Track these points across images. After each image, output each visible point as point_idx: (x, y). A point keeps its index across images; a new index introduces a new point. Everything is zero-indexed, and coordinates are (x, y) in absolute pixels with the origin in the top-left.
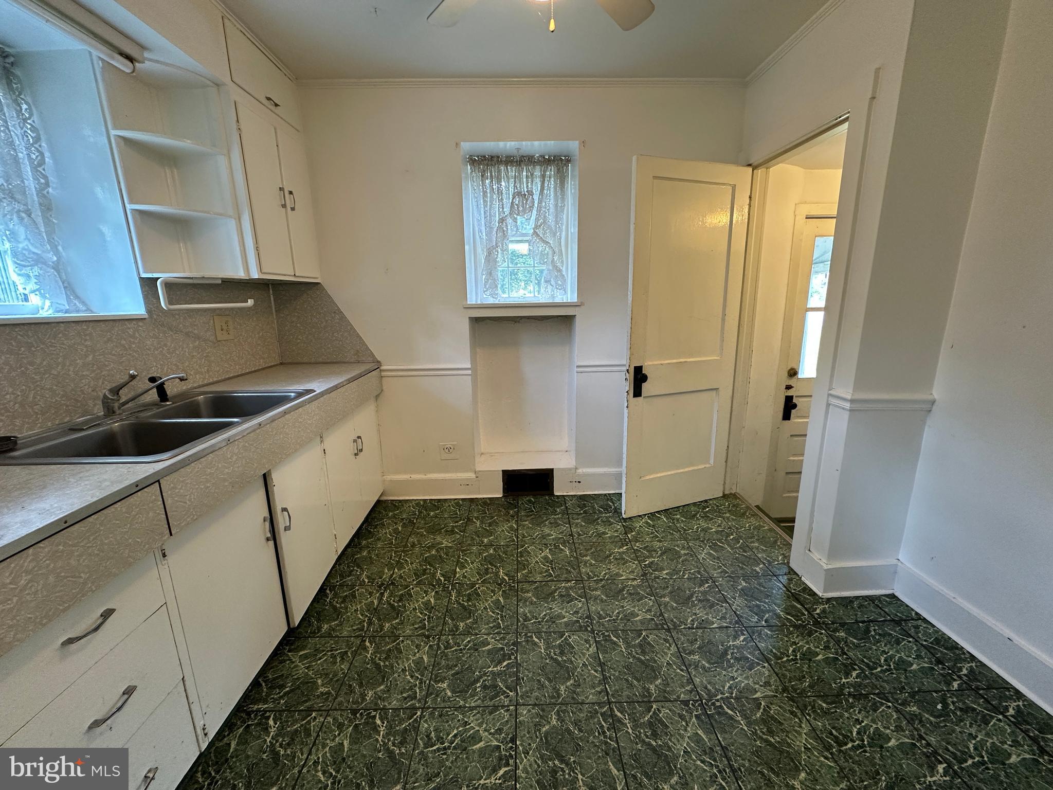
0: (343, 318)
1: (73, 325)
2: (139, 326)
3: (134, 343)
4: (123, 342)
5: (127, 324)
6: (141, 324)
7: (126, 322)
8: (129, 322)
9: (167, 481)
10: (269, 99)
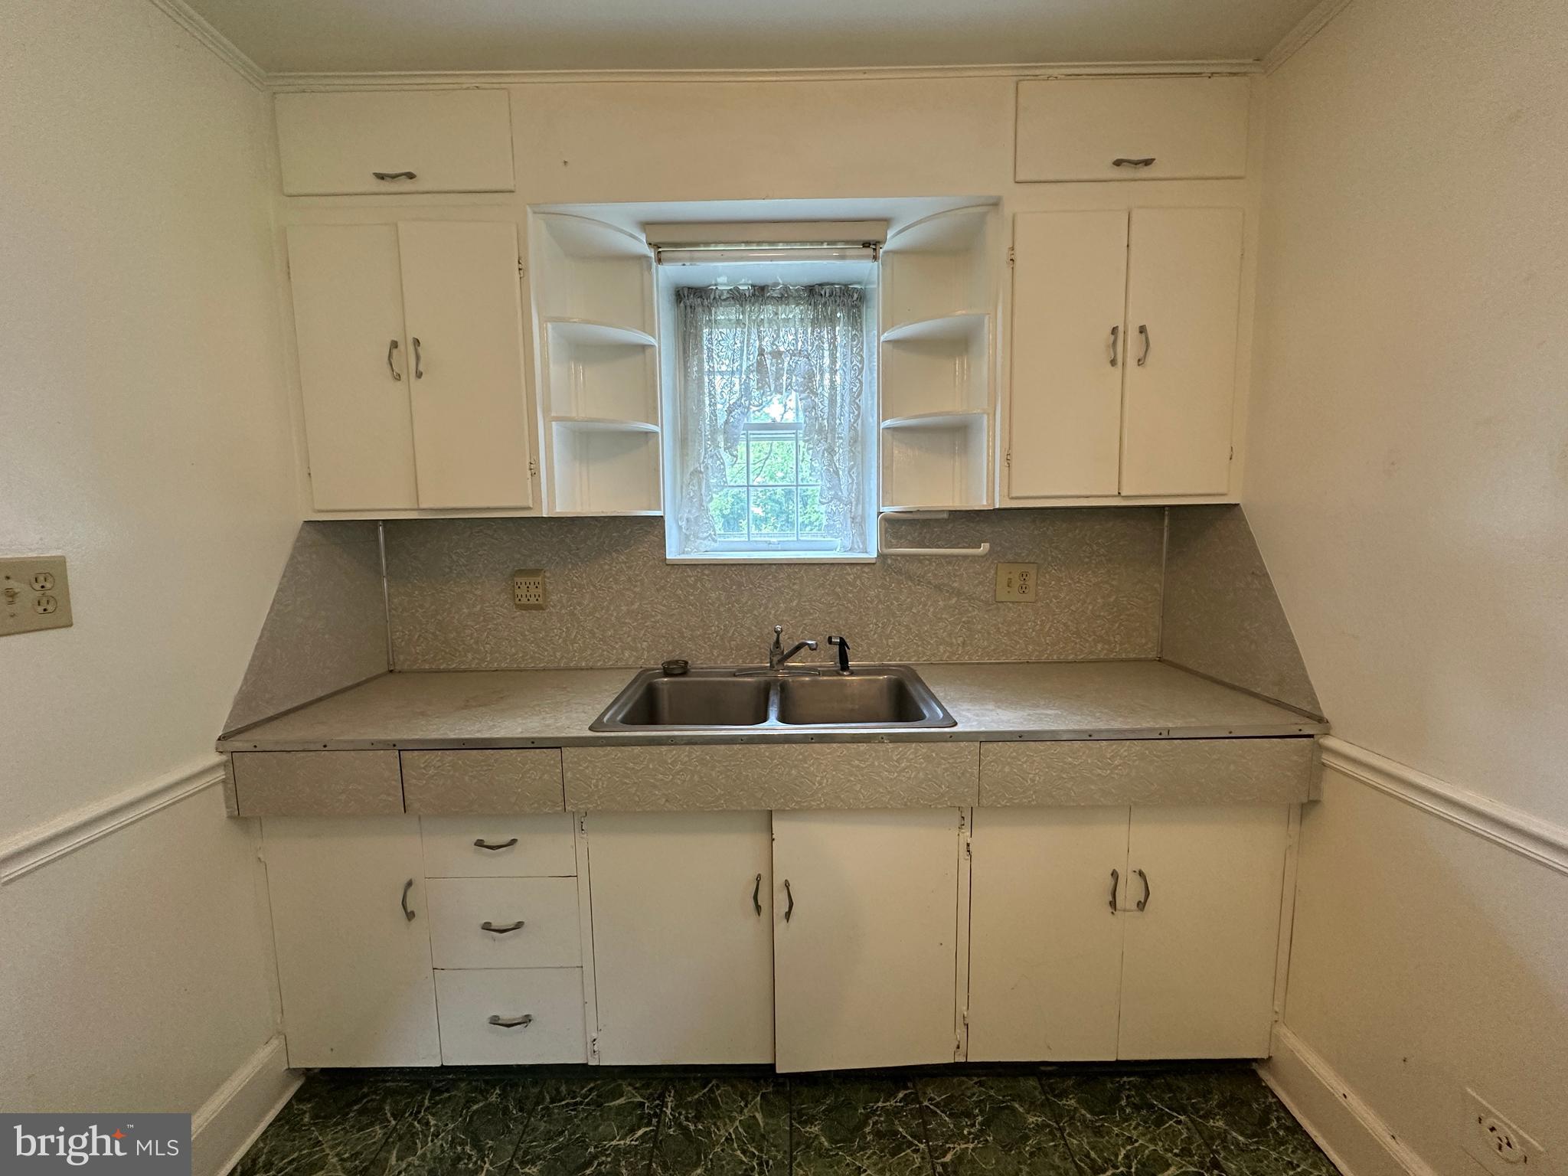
0: (1268, 589)
1: (785, 567)
2: (864, 572)
3: (851, 592)
4: (838, 590)
5: (849, 569)
6: (866, 569)
7: (847, 567)
8: (852, 567)
9: (571, 752)
10: (1118, 163)
